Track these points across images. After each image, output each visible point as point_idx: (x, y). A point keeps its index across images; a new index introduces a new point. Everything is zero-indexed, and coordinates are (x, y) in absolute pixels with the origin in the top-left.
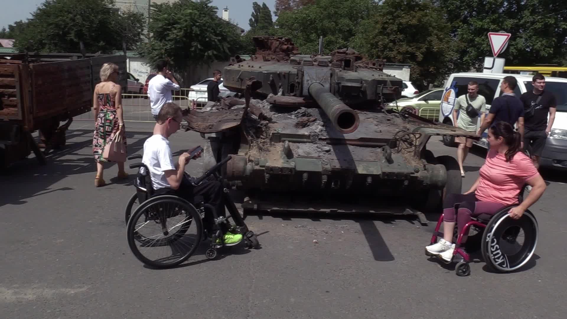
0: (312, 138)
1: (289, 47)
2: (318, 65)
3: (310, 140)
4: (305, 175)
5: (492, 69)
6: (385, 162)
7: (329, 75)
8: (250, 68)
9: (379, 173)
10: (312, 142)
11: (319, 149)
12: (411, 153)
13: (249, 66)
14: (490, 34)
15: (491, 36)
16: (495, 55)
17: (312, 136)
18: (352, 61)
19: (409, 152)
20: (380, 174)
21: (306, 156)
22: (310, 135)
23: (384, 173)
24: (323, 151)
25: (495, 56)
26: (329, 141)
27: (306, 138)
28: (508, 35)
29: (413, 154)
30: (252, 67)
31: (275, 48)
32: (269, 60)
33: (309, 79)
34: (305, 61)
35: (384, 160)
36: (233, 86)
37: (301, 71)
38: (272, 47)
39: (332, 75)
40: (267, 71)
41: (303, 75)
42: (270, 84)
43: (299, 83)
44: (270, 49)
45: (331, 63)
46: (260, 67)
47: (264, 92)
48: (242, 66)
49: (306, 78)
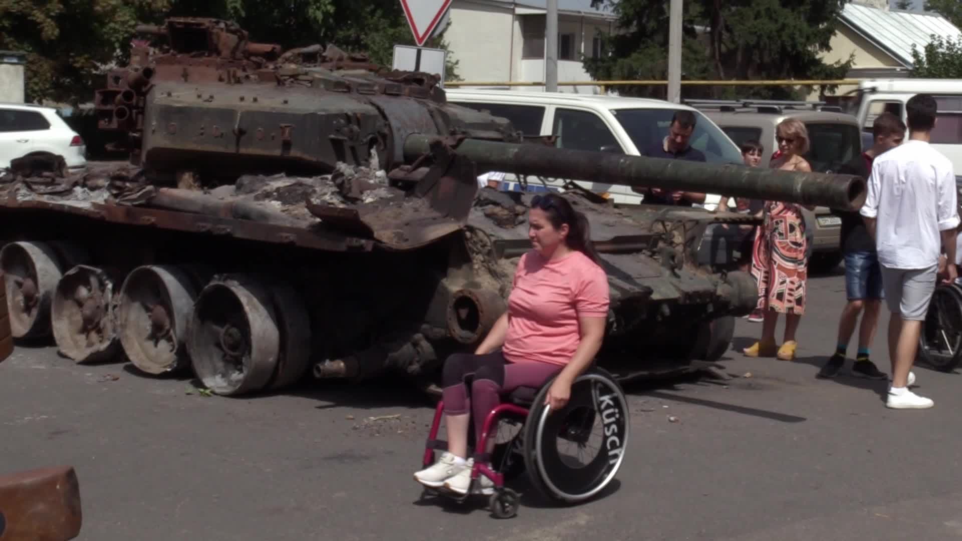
2: (384, 93)
6: (670, 275)
7: (428, 116)
8: (200, 100)
9: (677, 295)
13: (199, 96)
16: (420, 40)
20: (679, 298)
23: (687, 295)
25: (420, 43)
30: (255, 100)
31: (234, 51)
32: (238, 81)
33: (399, 125)
34: (361, 85)
35: (667, 273)
36: (199, 148)
37: (378, 108)
38: (220, 47)
39: (432, 116)
40: (324, 110)
41: (385, 117)
42: (332, 140)
43: (384, 136)
44: (219, 53)
45: (406, 89)
46: (286, 102)
47: (321, 160)
48: (212, 97)
49: (394, 123)
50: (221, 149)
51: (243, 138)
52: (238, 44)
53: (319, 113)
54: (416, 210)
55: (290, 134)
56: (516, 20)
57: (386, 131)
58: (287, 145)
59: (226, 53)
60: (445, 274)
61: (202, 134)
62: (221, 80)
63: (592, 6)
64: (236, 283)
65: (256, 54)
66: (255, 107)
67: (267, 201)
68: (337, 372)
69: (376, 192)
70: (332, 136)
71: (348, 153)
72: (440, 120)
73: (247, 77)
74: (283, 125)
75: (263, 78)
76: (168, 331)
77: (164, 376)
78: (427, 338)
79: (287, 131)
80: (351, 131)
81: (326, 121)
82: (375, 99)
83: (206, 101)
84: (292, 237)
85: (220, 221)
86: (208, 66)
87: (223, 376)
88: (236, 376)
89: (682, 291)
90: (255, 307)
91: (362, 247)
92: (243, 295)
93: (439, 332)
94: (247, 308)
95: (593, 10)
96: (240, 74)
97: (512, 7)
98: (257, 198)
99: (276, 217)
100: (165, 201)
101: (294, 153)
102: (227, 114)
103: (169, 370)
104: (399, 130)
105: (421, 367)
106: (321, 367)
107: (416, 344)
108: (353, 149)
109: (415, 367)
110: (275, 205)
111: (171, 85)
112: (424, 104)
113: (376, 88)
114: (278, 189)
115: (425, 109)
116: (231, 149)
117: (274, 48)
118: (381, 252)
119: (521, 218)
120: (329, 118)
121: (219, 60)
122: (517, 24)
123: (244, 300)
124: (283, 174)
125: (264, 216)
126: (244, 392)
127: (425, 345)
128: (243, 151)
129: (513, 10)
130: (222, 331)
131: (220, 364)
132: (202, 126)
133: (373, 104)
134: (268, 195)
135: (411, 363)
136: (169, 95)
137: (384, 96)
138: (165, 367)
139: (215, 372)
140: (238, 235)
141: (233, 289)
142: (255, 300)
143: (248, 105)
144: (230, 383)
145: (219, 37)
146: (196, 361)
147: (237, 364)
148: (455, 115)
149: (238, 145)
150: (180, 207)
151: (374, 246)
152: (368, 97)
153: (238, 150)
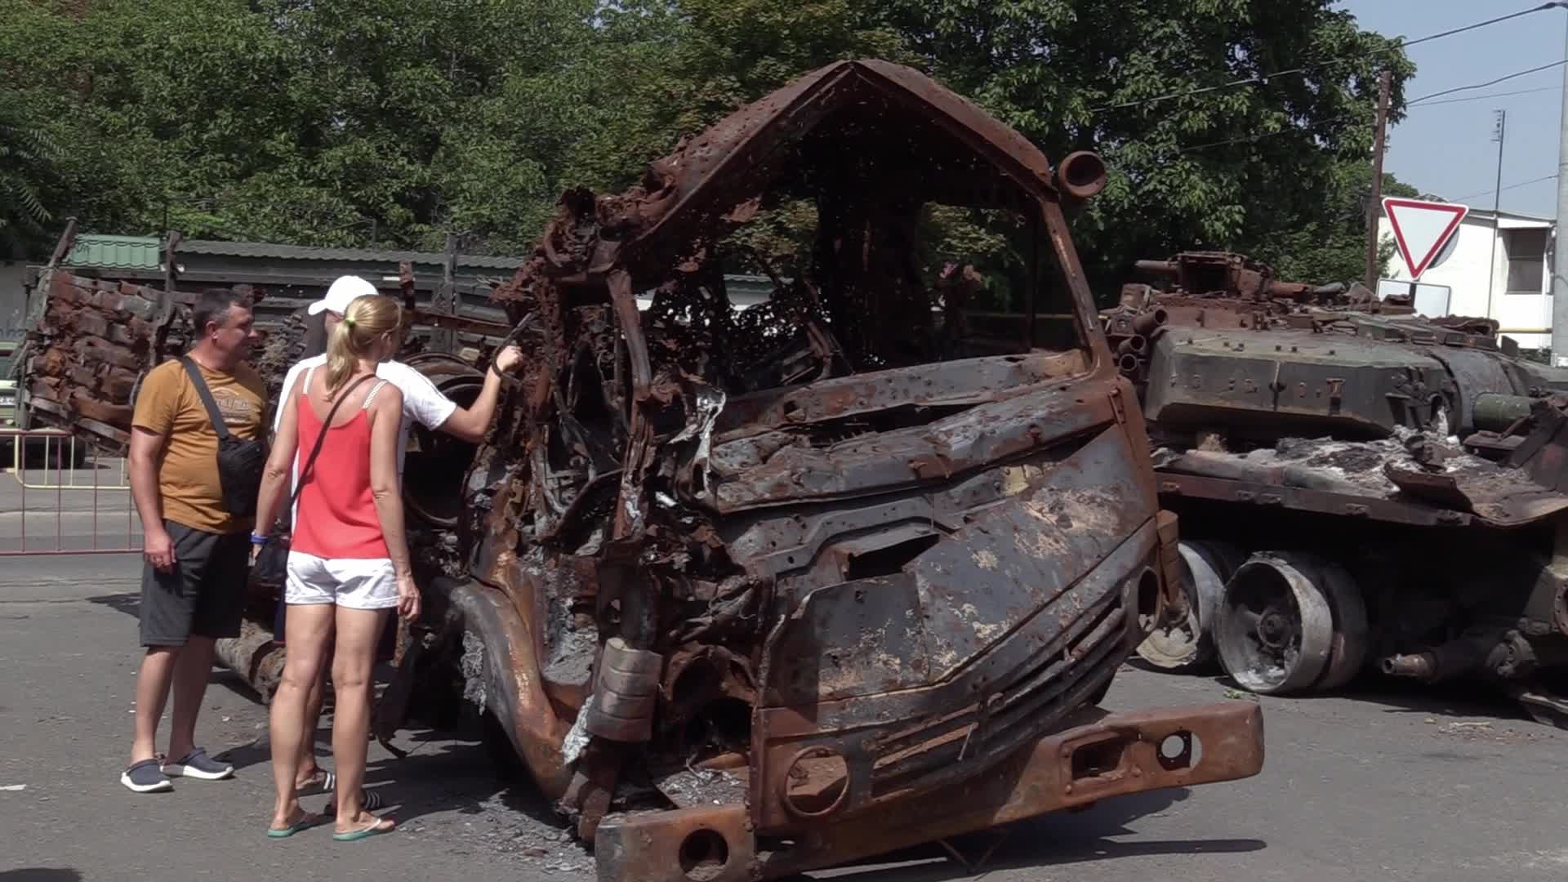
8: (1228, 350)
13: (1227, 345)
14: (1389, 203)
15: (1394, 208)
16: (1415, 272)
30: (1294, 350)
31: (1257, 293)
32: (1265, 327)
33: (1467, 383)
34: (1417, 333)
36: (1228, 405)
37: (1442, 361)
38: (1240, 286)
39: (1506, 372)
40: (1380, 363)
41: (1450, 372)
42: (1389, 398)
43: (1450, 395)
44: (1239, 294)
45: (1471, 339)
46: (1332, 353)
47: (1376, 422)
48: (1242, 345)
49: (1461, 380)
50: (1254, 407)
51: (1281, 394)
52: (1262, 283)
53: (1375, 366)
54: (1513, 482)
55: (1340, 391)
56: (1498, 236)
57: (1453, 389)
58: (1336, 403)
59: (1247, 293)
60: (1550, 560)
61: (1231, 388)
62: (1243, 325)
64: (1282, 561)
65: (1284, 295)
66: (1296, 358)
67: (1325, 467)
68: (1410, 670)
69: (1457, 460)
70: (1390, 394)
71: (1408, 413)
72: (1516, 378)
73: (1274, 322)
74: (1331, 380)
75: (1295, 324)
76: (1185, 618)
77: (1178, 671)
78: (1524, 634)
79: (1336, 386)
80: (1416, 389)
81: (1384, 375)
82: (1435, 351)
83: (1237, 350)
84: (1364, 509)
85: (1268, 488)
86: (1227, 308)
87: (1258, 671)
88: (1274, 672)
90: (1305, 590)
91: (1457, 520)
92: (1292, 576)
93: (1541, 627)
94: (1296, 591)
96: (1266, 318)
97: (1494, 218)
98: (1311, 463)
99: (1341, 485)
100: (1194, 466)
101: (1345, 413)
102: (1261, 366)
103: (1186, 663)
104: (1467, 388)
105: (1516, 669)
106: (1393, 662)
107: (1508, 641)
108: (1413, 409)
109: (1508, 668)
110: (1336, 473)
111: (1186, 330)
112: (1496, 358)
113: (1434, 338)
114: (1333, 455)
115: (1497, 365)
116: (1269, 408)
117: (1305, 288)
118: (1480, 527)
120: (1387, 372)
121: (1238, 301)
122: (1500, 241)
123: (1292, 582)
124: (1329, 438)
125: (1325, 484)
127: (1520, 641)
128: (1280, 409)
129: (1496, 222)
130: (1259, 618)
131: (1254, 658)
132: (1232, 379)
133: (1434, 357)
134: (1323, 461)
135: (1502, 664)
136: (1190, 342)
137: (1444, 347)
138: (1180, 660)
139: (1247, 667)
140: (1291, 505)
141: (1280, 569)
142: (1306, 581)
143: (1286, 355)
144: (1267, 680)
145: (1239, 274)
146: (1224, 651)
147: (1277, 658)
148: (1536, 371)
149: (1275, 402)
150: (1214, 472)
151: (1473, 520)
152: (1428, 348)
153: (1275, 408)
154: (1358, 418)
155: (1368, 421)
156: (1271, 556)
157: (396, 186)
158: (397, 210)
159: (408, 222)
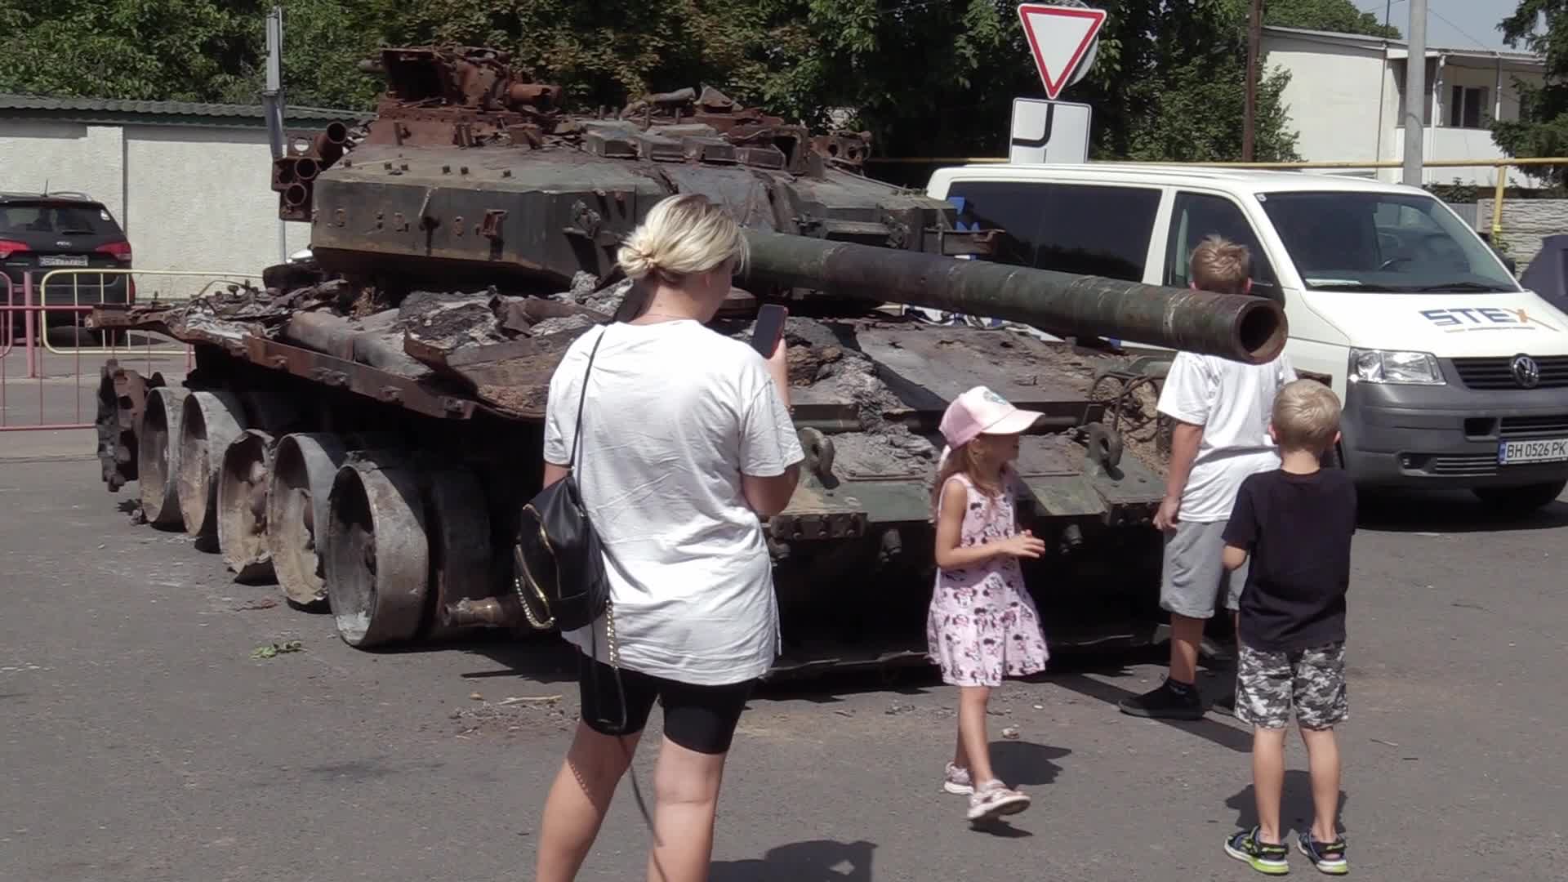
0: (863, 414)
1: (548, 91)
2: (702, 160)
3: (855, 424)
4: (892, 538)
5: (1045, 147)
6: (1100, 474)
7: (764, 197)
9: (1099, 508)
10: (862, 430)
11: (898, 450)
12: (1147, 444)
14: (1025, 11)
15: (1030, 15)
16: (1053, 92)
17: (866, 408)
18: (799, 142)
19: (1142, 441)
20: (1103, 513)
21: (874, 473)
22: (857, 406)
23: (1116, 509)
24: (915, 455)
25: (1052, 95)
26: (916, 423)
27: (844, 418)
28: (1098, 17)
29: (1153, 445)
30: (464, 172)
31: (486, 96)
32: (479, 143)
34: (665, 147)
35: (1095, 469)
36: (377, 248)
37: (668, 183)
38: (467, 90)
39: (771, 197)
40: (556, 187)
42: (570, 235)
44: (463, 100)
45: (746, 154)
46: (507, 174)
47: (549, 268)
48: (405, 168)
50: (406, 250)
51: (436, 231)
52: (495, 86)
53: (545, 192)
55: (501, 226)
56: (1388, 67)
58: (497, 245)
59: (472, 99)
61: (380, 226)
63: (1505, 42)
64: (372, 465)
65: (523, 101)
69: (563, 320)
70: (569, 230)
73: (496, 137)
74: (490, 211)
79: (497, 220)
80: (589, 220)
81: (559, 204)
82: (671, 170)
83: (394, 173)
84: (396, 393)
85: (339, 365)
86: (442, 121)
89: (1108, 501)
90: (389, 506)
91: (457, 413)
92: (374, 486)
95: (1508, 48)
96: (488, 131)
97: (1382, 48)
101: (508, 257)
103: (319, 599)
106: (450, 609)
112: (764, 176)
113: (693, 152)
114: (440, 315)
115: (761, 187)
116: (422, 252)
117: (545, 91)
119: (826, 368)
120: (564, 200)
121: (456, 109)
122: (1390, 73)
125: (382, 358)
126: (374, 644)
128: (437, 252)
129: (1385, 52)
132: (380, 213)
133: (662, 178)
137: (702, 164)
138: (316, 594)
140: (354, 387)
141: (363, 475)
142: (394, 493)
143: (455, 180)
145: (465, 74)
149: (429, 244)
150: (309, 341)
151: (477, 411)
152: (664, 166)
153: (429, 252)
154: (525, 263)
155: (538, 267)
156: (361, 457)
157: (202, 35)
158: (201, 60)
159: (212, 74)
